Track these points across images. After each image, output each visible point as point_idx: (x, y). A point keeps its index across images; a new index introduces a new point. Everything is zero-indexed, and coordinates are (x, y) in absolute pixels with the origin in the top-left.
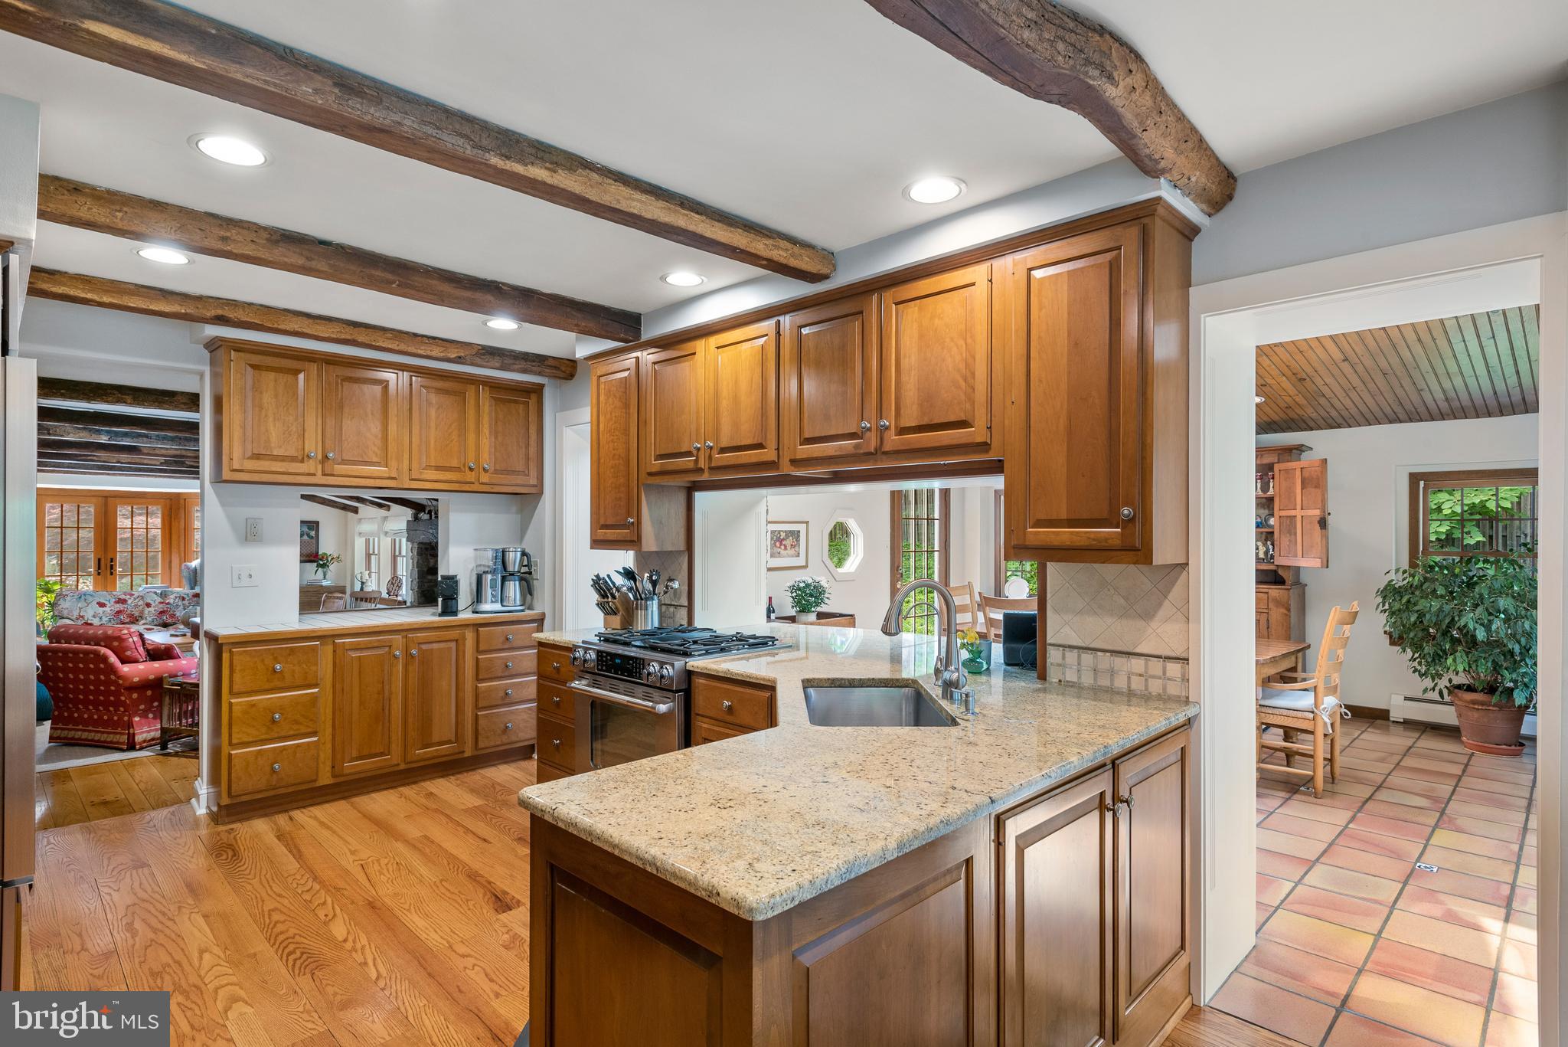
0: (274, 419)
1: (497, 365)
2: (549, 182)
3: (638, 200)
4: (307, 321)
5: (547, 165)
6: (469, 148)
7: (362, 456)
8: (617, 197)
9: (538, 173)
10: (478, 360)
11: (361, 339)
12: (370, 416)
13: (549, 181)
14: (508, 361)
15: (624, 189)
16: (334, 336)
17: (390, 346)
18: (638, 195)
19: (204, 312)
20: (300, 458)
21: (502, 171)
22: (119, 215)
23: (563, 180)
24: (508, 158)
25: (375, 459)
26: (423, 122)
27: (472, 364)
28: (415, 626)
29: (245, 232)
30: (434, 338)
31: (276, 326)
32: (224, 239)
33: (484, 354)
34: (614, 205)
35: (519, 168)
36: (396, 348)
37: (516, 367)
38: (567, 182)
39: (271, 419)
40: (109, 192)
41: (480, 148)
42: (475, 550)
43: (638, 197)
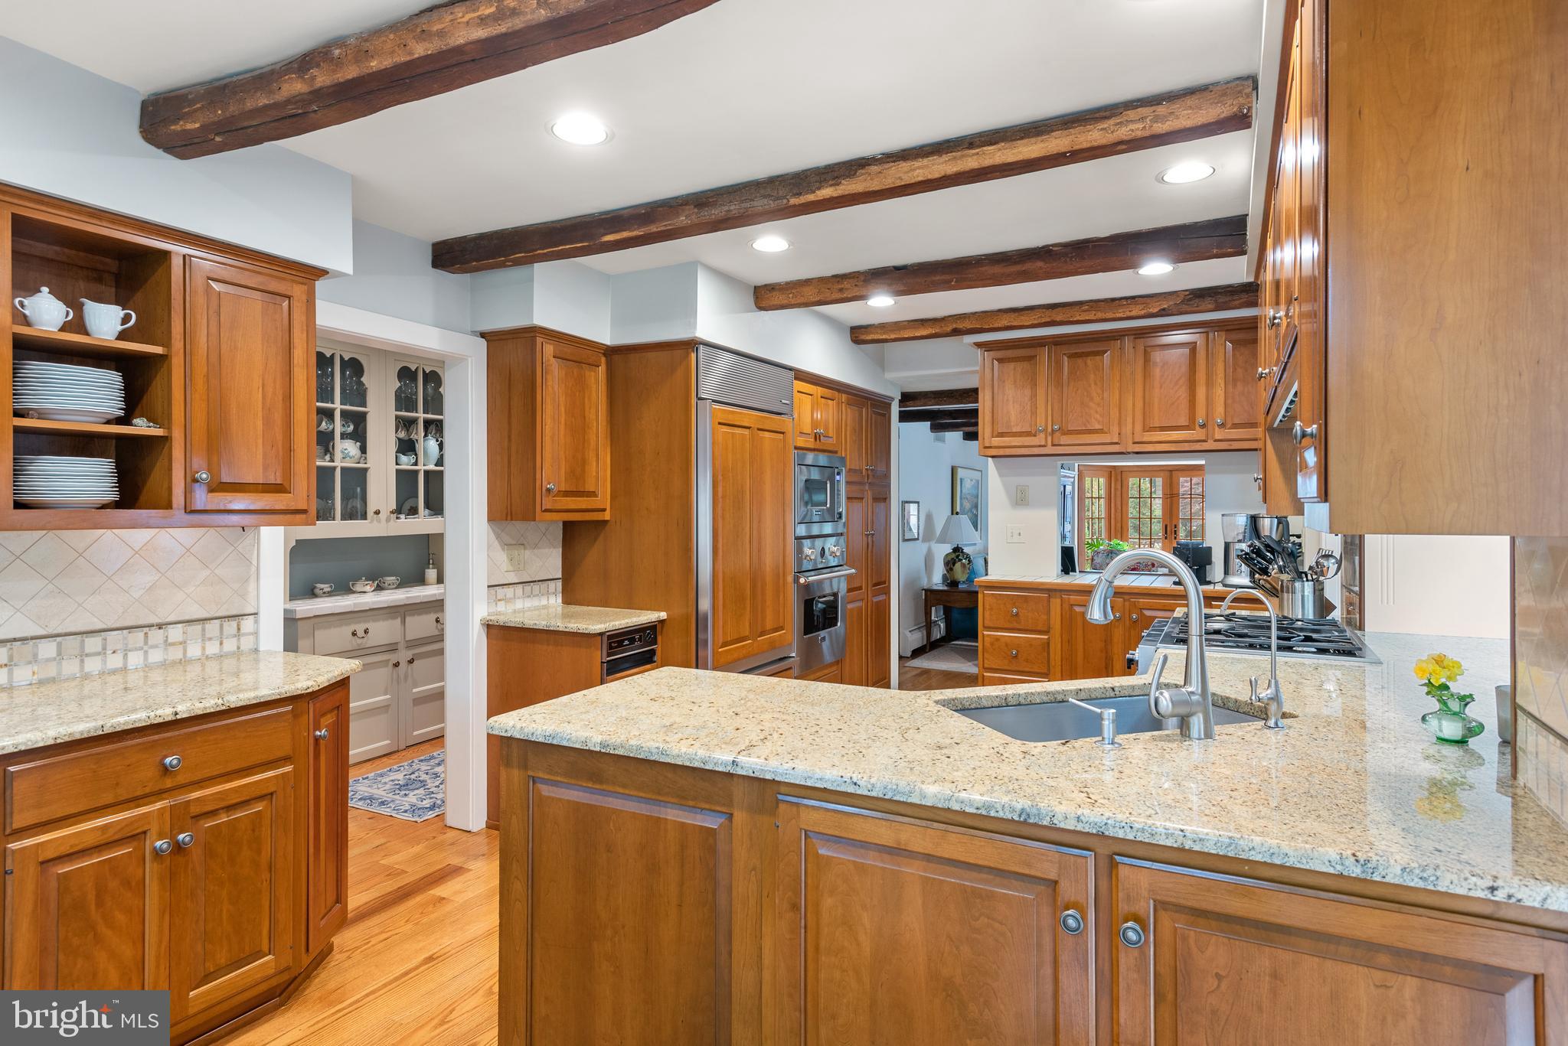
0: (1013, 403)
1: (1211, 306)
2: (837, 195)
3: (919, 168)
4: (1013, 315)
5: (831, 182)
6: (771, 202)
7: (1085, 425)
8: (897, 176)
9: (827, 192)
10: (1185, 307)
11: (1059, 318)
12: (1093, 385)
13: (835, 195)
14: (1222, 299)
15: (904, 164)
16: (1036, 322)
17: (1087, 318)
18: (917, 163)
19: (944, 328)
20: (1033, 432)
21: (802, 205)
22: (791, 296)
23: (848, 187)
24: (800, 194)
25: (1097, 426)
26: (742, 202)
27: (1181, 313)
28: (1136, 591)
29: (850, 281)
30: (1133, 298)
31: (991, 326)
32: (841, 290)
33: (1190, 300)
34: (899, 183)
35: (811, 197)
36: (1094, 318)
37: (1237, 302)
38: (849, 187)
39: (1011, 403)
40: (787, 283)
41: (778, 198)
42: (1223, 515)
43: (920, 164)
